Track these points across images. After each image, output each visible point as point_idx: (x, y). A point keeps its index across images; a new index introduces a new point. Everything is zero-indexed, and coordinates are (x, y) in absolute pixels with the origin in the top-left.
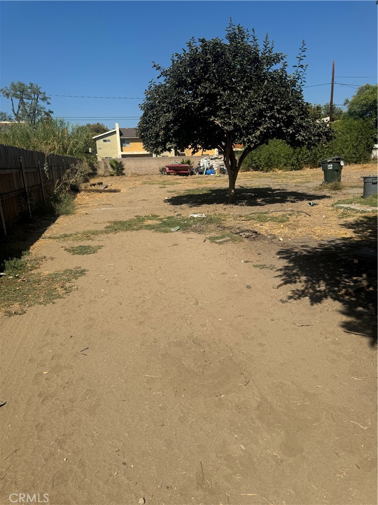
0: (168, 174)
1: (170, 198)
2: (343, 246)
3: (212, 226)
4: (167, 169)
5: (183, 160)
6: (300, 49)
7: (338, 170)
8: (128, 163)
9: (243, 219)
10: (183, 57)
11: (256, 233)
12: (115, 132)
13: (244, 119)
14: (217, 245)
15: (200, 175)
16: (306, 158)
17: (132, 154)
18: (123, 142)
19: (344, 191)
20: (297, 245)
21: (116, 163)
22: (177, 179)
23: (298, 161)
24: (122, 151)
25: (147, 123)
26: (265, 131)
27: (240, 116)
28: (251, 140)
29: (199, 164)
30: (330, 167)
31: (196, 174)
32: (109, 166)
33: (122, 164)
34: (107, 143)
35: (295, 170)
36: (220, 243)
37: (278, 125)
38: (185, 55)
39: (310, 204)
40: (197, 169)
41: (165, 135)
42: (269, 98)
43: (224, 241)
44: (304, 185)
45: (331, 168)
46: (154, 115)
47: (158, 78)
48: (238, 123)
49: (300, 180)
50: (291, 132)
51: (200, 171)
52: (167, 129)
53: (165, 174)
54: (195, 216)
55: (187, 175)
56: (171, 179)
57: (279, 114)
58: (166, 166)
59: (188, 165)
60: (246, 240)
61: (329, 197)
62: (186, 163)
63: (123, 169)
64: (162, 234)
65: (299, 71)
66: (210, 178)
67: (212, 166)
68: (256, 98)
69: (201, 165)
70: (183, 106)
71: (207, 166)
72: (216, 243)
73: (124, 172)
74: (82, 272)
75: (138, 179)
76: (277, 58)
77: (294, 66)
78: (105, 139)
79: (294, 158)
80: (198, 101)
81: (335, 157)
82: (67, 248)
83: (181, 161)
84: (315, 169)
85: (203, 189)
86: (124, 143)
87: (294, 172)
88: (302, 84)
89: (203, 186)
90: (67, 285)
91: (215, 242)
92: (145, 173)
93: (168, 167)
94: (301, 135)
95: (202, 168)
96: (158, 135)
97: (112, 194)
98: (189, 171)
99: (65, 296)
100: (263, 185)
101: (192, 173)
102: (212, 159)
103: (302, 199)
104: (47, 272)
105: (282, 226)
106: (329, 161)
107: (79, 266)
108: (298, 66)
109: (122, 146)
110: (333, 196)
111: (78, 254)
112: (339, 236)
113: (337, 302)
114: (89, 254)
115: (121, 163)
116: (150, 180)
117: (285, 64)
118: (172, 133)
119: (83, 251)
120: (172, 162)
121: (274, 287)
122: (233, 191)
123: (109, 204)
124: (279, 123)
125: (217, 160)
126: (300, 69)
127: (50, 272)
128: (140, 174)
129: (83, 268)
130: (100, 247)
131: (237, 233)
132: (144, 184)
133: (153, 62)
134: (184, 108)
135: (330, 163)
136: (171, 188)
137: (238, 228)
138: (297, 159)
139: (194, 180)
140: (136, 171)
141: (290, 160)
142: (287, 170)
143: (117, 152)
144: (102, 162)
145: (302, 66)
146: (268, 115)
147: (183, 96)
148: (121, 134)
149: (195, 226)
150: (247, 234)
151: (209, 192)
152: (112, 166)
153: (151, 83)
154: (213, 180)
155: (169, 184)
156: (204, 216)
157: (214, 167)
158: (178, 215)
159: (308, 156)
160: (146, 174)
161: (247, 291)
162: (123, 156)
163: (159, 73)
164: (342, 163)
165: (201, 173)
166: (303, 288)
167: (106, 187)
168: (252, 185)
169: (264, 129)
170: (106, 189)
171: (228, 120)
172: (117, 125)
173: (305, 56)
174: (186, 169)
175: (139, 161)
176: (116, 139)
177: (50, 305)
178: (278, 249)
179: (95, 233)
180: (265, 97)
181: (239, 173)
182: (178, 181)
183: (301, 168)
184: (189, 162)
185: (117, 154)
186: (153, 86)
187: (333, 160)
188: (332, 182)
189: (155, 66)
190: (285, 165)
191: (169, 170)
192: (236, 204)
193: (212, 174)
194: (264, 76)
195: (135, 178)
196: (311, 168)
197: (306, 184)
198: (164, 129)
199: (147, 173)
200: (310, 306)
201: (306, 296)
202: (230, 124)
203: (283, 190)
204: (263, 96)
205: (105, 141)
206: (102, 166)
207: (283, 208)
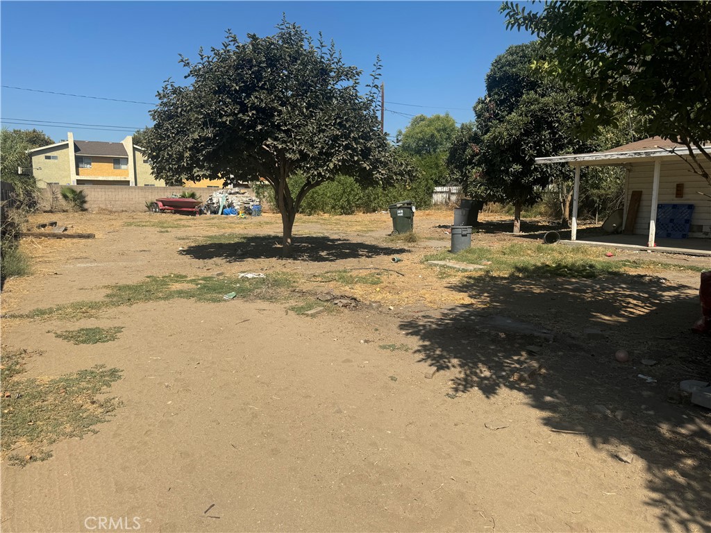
0: (163, 211)
1: (186, 248)
2: (470, 315)
3: (284, 291)
4: (160, 204)
5: (184, 193)
6: (375, 65)
7: (409, 217)
8: (93, 193)
9: (320, 279)
10: (222, 54)
11: (355, 299)
12: (66, 146)
13: (313, 147)
14: (309, 318)
15: (214, 215)
16: (358, 200)
17: (95, 179)
18: (79, 161)
19: (423, 244)
20: (417, 315)
21: (73, 192)
22: (180, 219)
23: (349, 203)
24: (78, 174)
25: (162, 139)
26: (340, 164)
27: (307, 142)
28: (323, 174)
29: (211, 199)
30: (400, 213)
31: (206, 214)
32: (60, 197)
33: (83, 194)
34: (52, 160)
35: (346, 214)
36: (313, 316)
37: (356, 158)
38: (225, 52)
39: (394, 260)
40: (208, 207)
41: (191, 157)
42: (344, 123)
43: (317, 313)
44: (367, 235)
45: (402, 215)
46: (173, 128)
47: (186, 77)
48: (305, 151)
49: (359, 228)
50: (368, 168)
51: (213, 209)
52: (195, 149)
53: (155, 212)
54: (250, 276)
55: (193, 214)
56: (169, 219)
57: (356, 144)
58: (157, 200)
59: (191, 200)
60: (346, 311)
61: (409, 251)
62: (190, 197)
63: (85, 202)
64: (212, 305)
65: (372, 92)
66: (231, 219)
67: (232, 203)
68: (327, 121)
69: (214, 201)
70: (227, 120)
71: (223, 203)
72: (307, 315)
73: (86, 206)
74: (114, 374)
75: (112, 217)
76: (350, 73)
77: (367, 86)
78: (48, 154)
79: (344, 199)
80: (248, 116)
81: (406, 201)
82: (59, 332)
83: (181, 194)
84: (368, 214)
85: (231, 236)
86: (82, 162)
87: (344, 217)
88: (377, 109)
89: (228, 231)
90: (100, 398)
91: (305, 314)
92: (121, 209)
93: (162, 201)
94: (380, 172)
95: (215, 205)
96: (181, 157)
97: (83, 241)
98: (196, 209)
99: (107, 418)
100: (315, 233)
101: (201, 212)
102: (230, 194)
103: (378, 254)
104: (46, 379)
105: (378, 289)
106: (398, 205)
107: (100, 363)
108: (371, 85)
109: (77, 167)
110: (413, 249)
111: (84, 342)
112: (457, 302)
113: (515, 392)
114: (104, 342)
115: (81, 192)
116: (134, 220)
117: (357, 81)
118: (203, 155)
119: (92, 336)
120: (166, 194)
121: (428, 376)
122: (289, 240)
123: (86, 258)
124: (357, 156)
125: (238, 195)
126: (374, 90)
127: (52, 377)
128: (114, 210)
129: (109, 367)
130: (119, 330)
131: (327, 301)
132: (128, 225)
133: (180, 55)
134: (228, 123)
135: (400, 208)
136: (180, 233)
137: (327, 294)
138: (348, 200)
139: (209, 221)
140: (107, 206)
141: (339, 201)
142: (336, 214)
143: (69, 176)
144: (48, 190)
145: (376, 86)
146: (344, 144)
147: (227, 107)
148: (77, 149)
149: (259, 291)
150: (345, 301)
151: (245, 241)
152: (65, 197)
153: (167, 83)
154: (238, 223)
155: (172, 227)
156: (262, 276)
157: (234, 204)
158: (218, 275)
159: (360, 198)
160: (123, 211)
161: (392, 383)
162: (79, 182)
163: (187, 70)
164: (414, 209)
165: (215, 212)
166: (462, 375)
167: (66, 230)
168: (300, 233)
169: (339, 161)
170: (66, 232)
171: (291, 146)
172: (70, 135)
173: (380, 75)
174: (192, 205)
175: (113, 190)
176: (68, 155)
177: (89, 437)
178: (398, 321)
179: (95, 306)
180: (338, 121)
181: (296, 216)
182: (183, 223)
183: (352, 213)
184: (193, 196)
185: (70, 178)
186: (169, 87)
187: (404, 204)
188: (406, 232)
189: (182, 61)
190: (333, 207)
191: (164, 205)
192: (295, 259)
193: (232, 215)
194: (330, 93)
195: (108, 216)
196: (364, 213)
197: (370, 234)
198: (190, 149)
199: (124, 209)
200: (486, 400)
201: (472, 386)
202: (294, 151)
203: (345, 240)
204: (335, 119)
205: (48, 158)
206: (49, 195)
207: (361, 265)
